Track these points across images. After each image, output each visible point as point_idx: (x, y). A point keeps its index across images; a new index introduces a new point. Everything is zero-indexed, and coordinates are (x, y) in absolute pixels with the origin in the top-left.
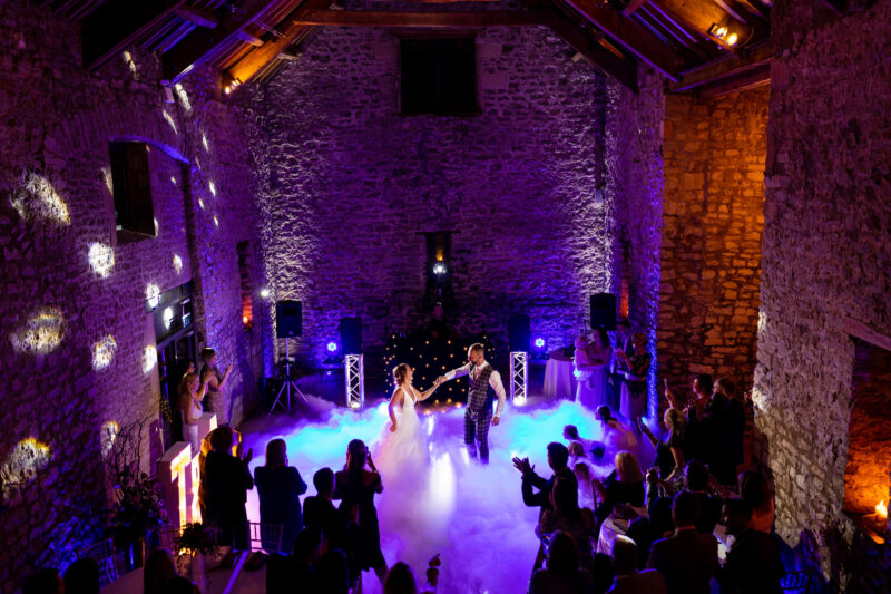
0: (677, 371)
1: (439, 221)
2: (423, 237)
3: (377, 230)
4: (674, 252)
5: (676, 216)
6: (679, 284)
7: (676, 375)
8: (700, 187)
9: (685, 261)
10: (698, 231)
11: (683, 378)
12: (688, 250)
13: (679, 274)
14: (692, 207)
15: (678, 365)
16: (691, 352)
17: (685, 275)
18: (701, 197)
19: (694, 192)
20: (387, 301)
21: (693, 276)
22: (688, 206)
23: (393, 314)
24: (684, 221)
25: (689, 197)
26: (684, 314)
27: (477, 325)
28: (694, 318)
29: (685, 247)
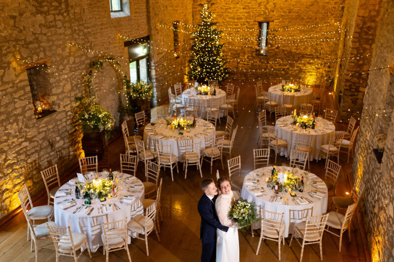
0: (353, 90)
1: (264, 16)
2: (257, 23)
3: (237, 19)
4: (360, 34)
5: (363, 17)
6: (360, 50)
7: (352, 92)
8: (377, 3)
9: (364, 39)
10: (373, 24)
11: (356, 94)
12: (367, 33)
13: (361, 45)
14: (371, 13)
15: (355, 87)
16: (361, 82)
17: (364, 46)
18: (377, 8)
19: (374, 5)
20: (239, 51)
21: (367, 47)
22: (370, 11)
23: (241, 57)
24: (367, 19)
25: (371, 8)
26: (360, 64)
27: (277, 65)
28: (365, 66)
29: (365, 32)
